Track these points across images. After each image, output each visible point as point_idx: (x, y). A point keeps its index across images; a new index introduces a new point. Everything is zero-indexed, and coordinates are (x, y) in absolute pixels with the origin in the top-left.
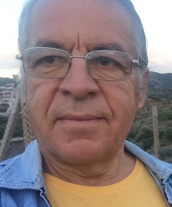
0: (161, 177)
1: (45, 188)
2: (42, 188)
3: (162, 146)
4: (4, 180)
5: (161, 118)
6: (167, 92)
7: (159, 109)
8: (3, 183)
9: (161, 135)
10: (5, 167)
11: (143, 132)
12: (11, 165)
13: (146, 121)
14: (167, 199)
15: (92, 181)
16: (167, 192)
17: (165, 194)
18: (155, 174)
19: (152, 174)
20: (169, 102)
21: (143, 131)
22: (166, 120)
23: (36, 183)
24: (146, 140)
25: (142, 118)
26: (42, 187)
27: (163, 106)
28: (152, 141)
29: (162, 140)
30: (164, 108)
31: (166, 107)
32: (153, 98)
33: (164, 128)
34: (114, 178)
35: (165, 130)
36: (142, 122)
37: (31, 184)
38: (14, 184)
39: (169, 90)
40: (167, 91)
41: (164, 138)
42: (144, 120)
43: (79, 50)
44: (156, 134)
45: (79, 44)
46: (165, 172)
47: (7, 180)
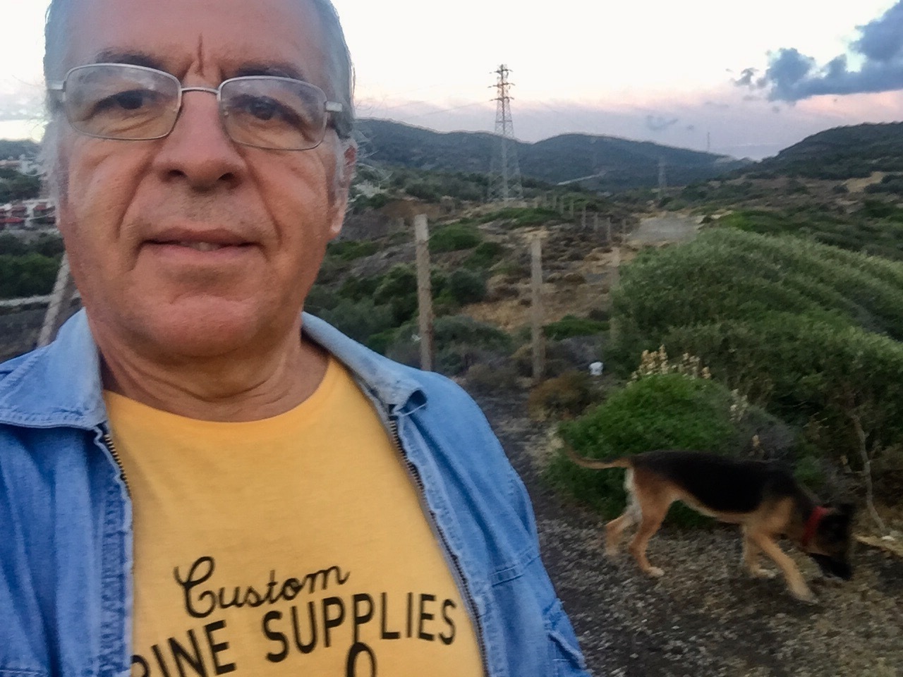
0: (389, 401)
1: (107, 426)
2: (101, 426)
3: (438, 313)
4: (6, 405)
5: (438, 245)
6: (456, 179)
7: (434, 223)
8: (5, 413)
9: (437, 287)
10: (9, 377)
11: (393, 280)
12: (23, 372)
13: (400, 252)
14: (404, 452)
15: (221, 409)
16: (405, 435)
17: (400, 442)
18: (374, 392)
19: (369, 394)
20: (460, 204)
21: (393, 276)
22: (452, 251)
23: (87, 412)
24: (401, 299)
25: (392, 245)
26: (101, 421)
27: (443, 216)
28: (415, 304)
29: (440, 299)
30: (446, 219)
31: (452, 218)
32: (420, 196)
33: (444, 269)
34: (275, 401)
35: (448, 275)
36: (391, 255)
37: (73, 414)
38: (33, 414)
39: (460, 175)
40: (455, 176)
41: (446, 296)
42: (395, 249)
43: (202, 75)
44: (423, 283)
45: (201, 60)
46: (399, 388)
47: (15, 407)
